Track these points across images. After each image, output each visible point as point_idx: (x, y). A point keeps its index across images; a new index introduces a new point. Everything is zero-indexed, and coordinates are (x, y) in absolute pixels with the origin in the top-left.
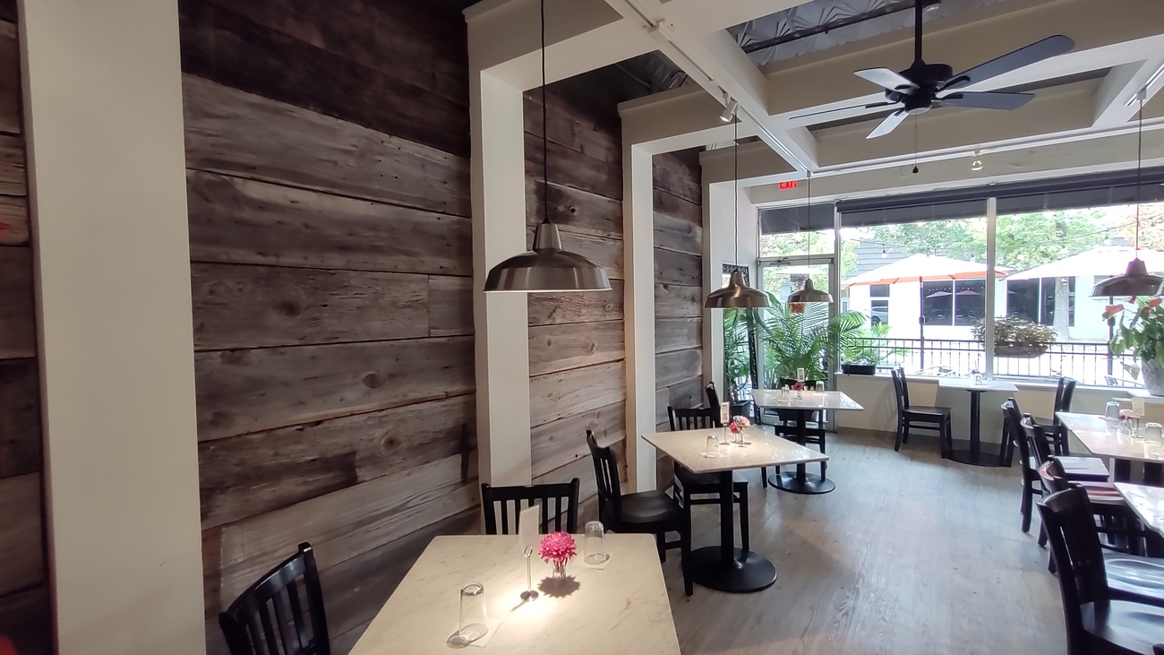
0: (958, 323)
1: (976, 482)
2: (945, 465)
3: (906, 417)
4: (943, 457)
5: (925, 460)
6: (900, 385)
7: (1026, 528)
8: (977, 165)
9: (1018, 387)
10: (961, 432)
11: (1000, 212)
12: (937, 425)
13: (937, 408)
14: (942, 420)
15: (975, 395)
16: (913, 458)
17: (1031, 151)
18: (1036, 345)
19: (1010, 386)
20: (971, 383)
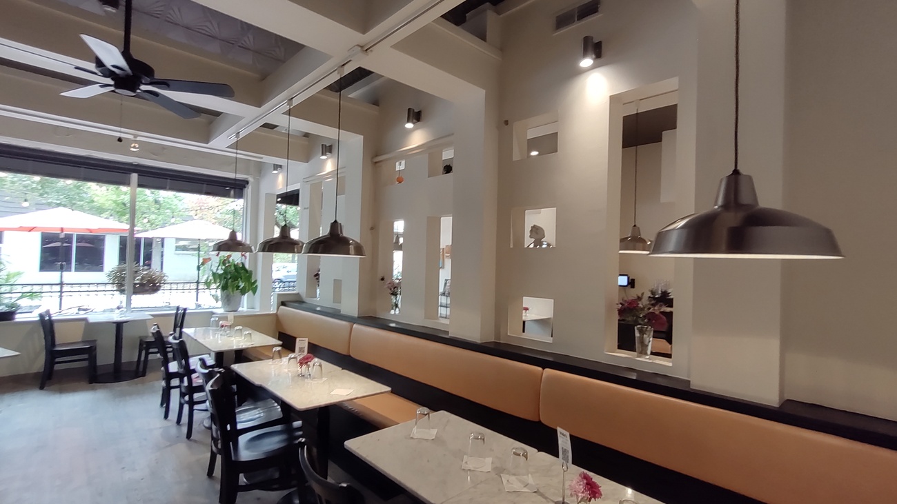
0: (76, 270)
1: (123, 395)
2: (93, 389)
3: (53, 354)
4: (90, 383)
5: (74, 390)
6: (47, 325)
7: (166, 416)
8: (134, 147)
9: (152, 315)
10: (105, 358)
11: (140, 186)
12: (86, 356)
13: (83, 342)
14: (89, 351)
15: (119, 326)
16: (62, 391)
17: (164, 147)
18: (154, 284)
19: (146, 315)
20: (117, 317)
